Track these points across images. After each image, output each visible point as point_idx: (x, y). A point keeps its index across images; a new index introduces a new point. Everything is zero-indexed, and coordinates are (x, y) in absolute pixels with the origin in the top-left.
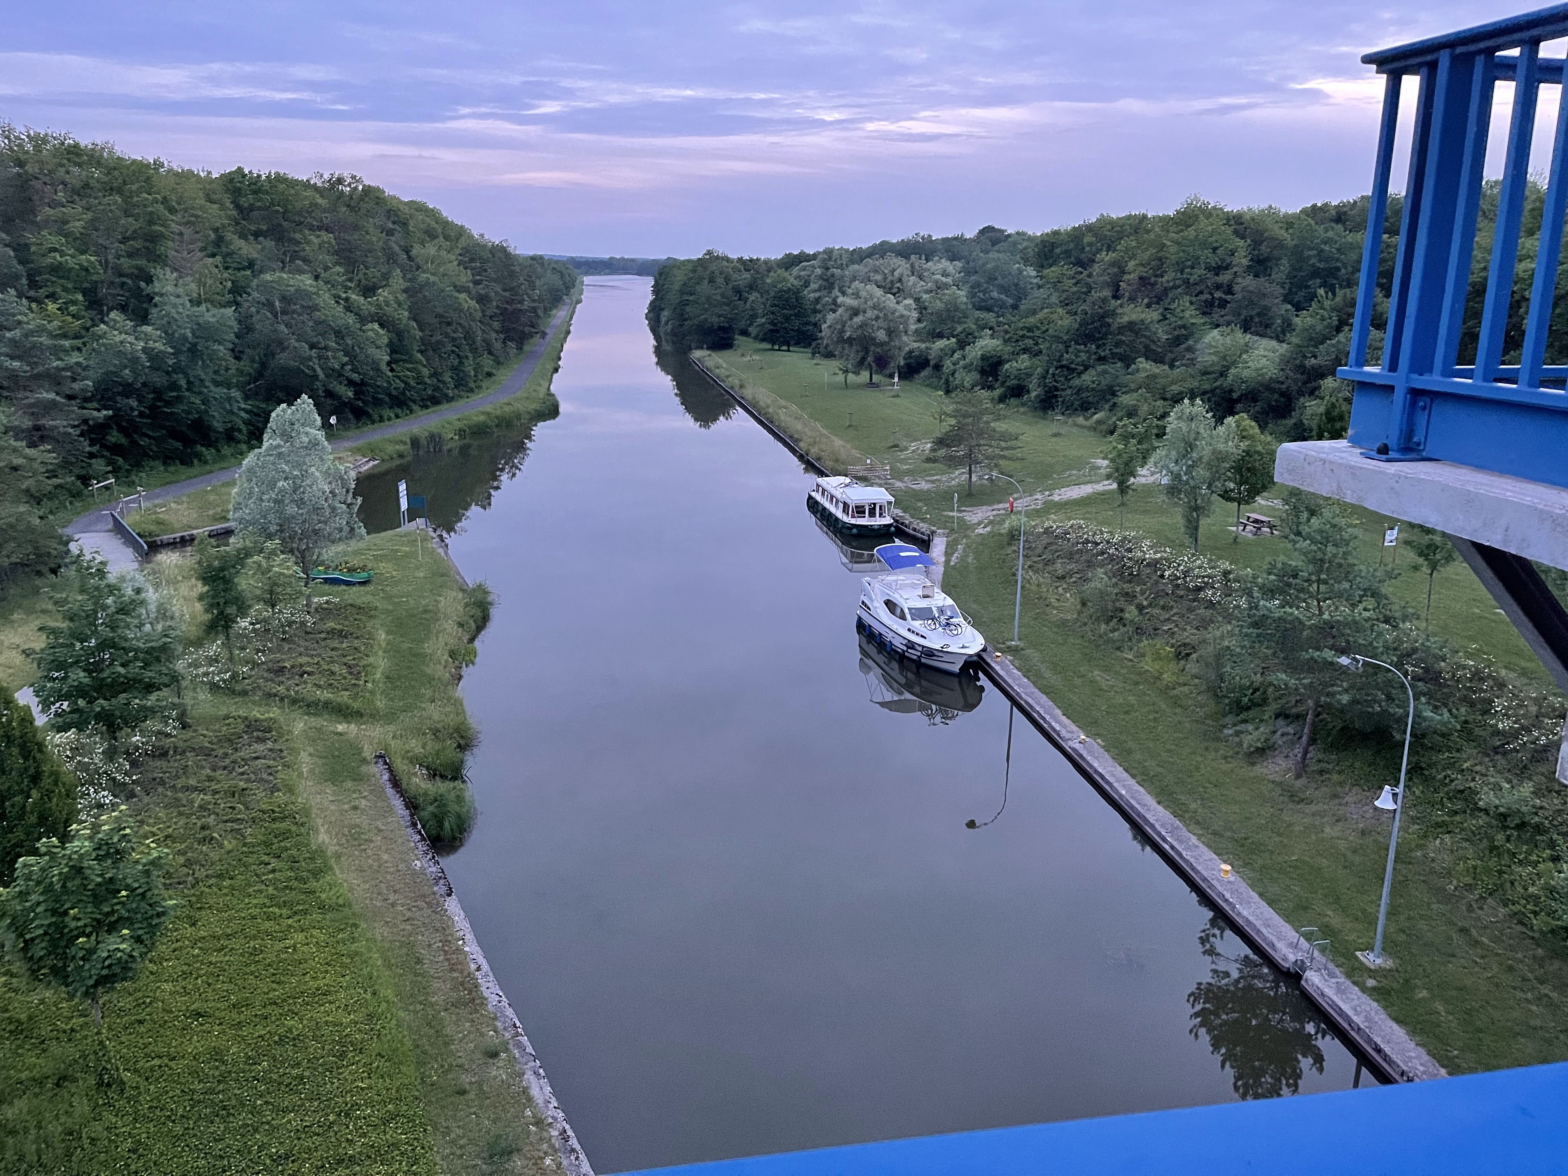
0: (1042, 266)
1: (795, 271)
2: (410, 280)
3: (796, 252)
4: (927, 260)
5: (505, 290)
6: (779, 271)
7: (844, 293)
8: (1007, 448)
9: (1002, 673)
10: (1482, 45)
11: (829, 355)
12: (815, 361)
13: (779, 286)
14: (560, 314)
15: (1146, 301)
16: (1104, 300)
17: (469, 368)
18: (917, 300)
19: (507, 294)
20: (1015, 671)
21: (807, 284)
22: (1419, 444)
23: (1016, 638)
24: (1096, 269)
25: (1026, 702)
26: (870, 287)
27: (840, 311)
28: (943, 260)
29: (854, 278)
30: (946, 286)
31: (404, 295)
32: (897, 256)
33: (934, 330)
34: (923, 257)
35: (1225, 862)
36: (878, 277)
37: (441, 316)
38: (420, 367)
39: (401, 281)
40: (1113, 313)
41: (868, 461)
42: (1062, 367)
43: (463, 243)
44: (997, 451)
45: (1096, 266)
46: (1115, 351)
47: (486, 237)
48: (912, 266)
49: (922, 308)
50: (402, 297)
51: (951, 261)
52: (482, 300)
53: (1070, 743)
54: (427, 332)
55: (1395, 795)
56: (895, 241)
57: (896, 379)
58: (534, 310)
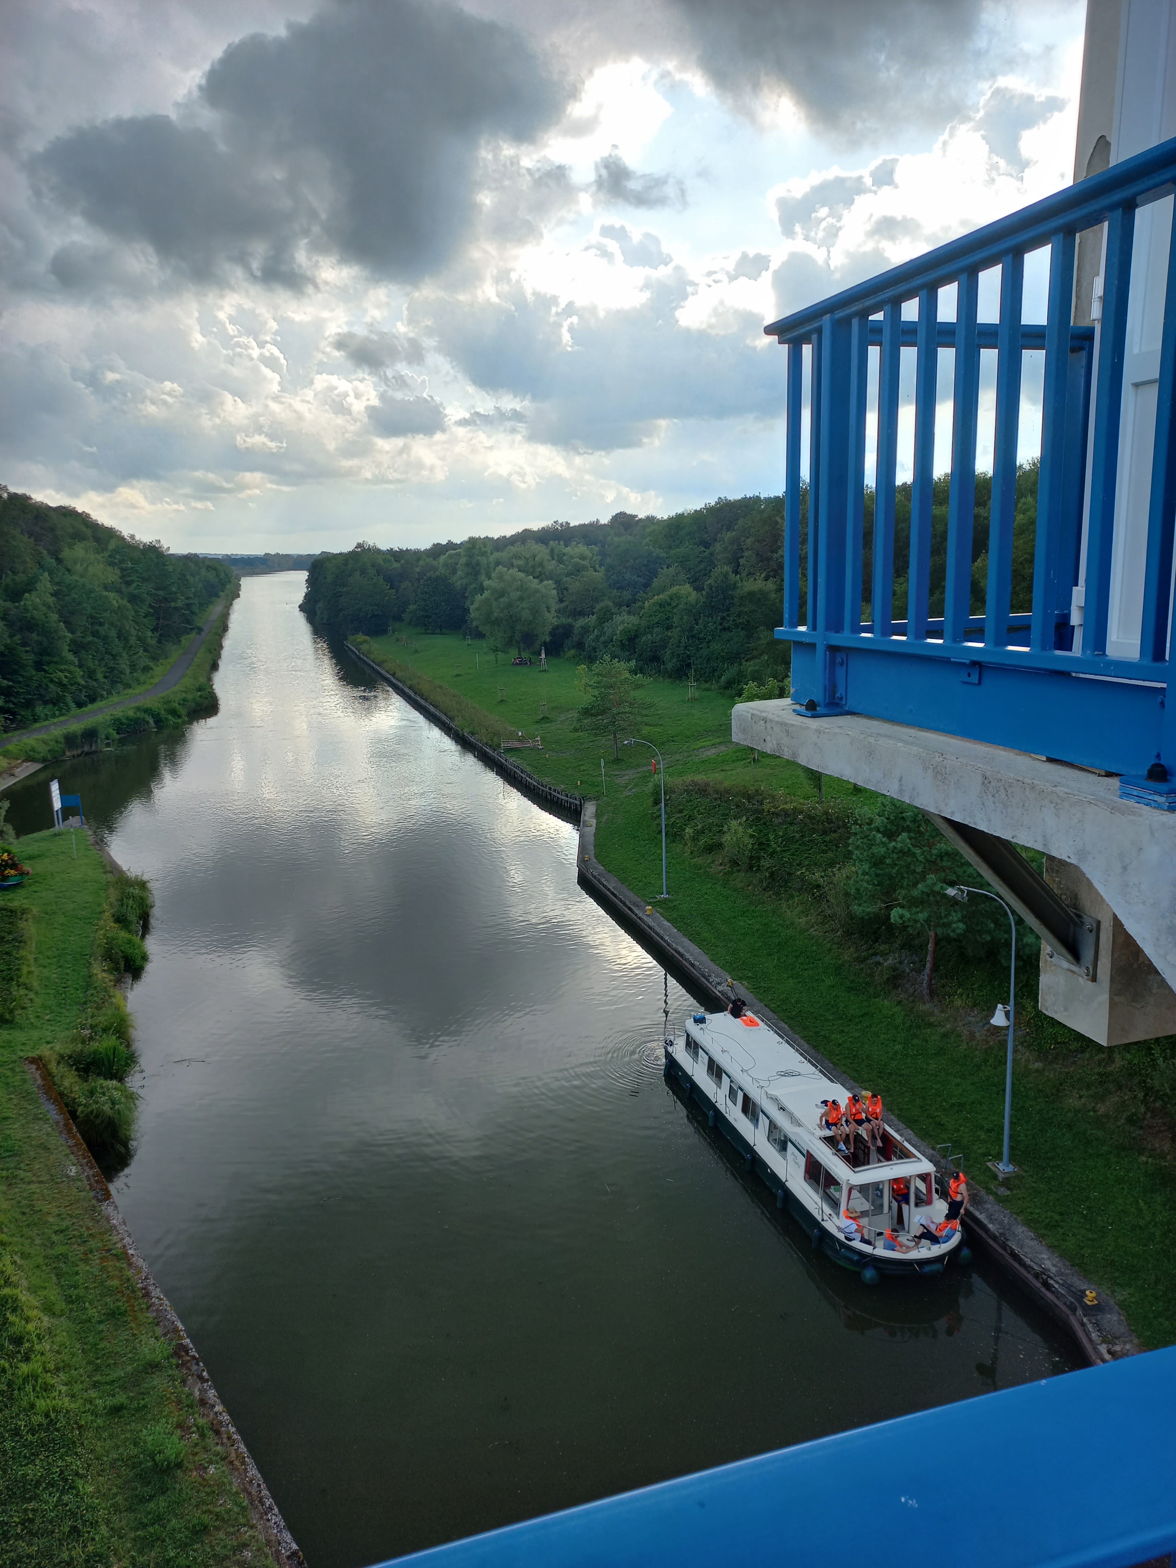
0: (670, 547)
1: (442, 558)
2: (58, 584)
3: (444, 542)
4: (566, 546)
5: (157, 589)
6: (428, 560)
7: (490, 578)
8: (646, 716)
9: (652, 924)
10: (855, 308)
11: (480, 636)
12: (466, 643)
13: (428, 574)
14: (216, 609)
15: (763, 575)
16: (726, 576)
17: (124, 664)
18: (558, 582)
19: (161, 593)
20: (666, 923)
21: (454, 572)
22: (841, 699)
23: (665, 892)
24: (718, 547)
25: (676, 951)
26: (514, 571)
27: (486, 594)
28: (580, 545)
29: (498, 563)
30: (584, 568)
31: (53, 598)
32: (537, 542)
33: (575, 609)
34: (562, 542)
35: (866, 1089)
36: (521, 562)
37: (92, 617)
38: (72, 668)
39: (48, 585)
40: (735, 587)
41: (520, 734)
42: (693, 637)
43: (112, 545)
44: (639, 719)
45: (717, 545)
46: (738, 621)
47: (137, 538)
48: (552, 551)
49: (562, 590)
50: (51, 600)
51: (588, 545)
52: (134, 599)
53: (720, 988)
54: (79, 634)
55: (1007, 1014)
56: (535, 529)
57: (543, 656)
58: (188, 606)
